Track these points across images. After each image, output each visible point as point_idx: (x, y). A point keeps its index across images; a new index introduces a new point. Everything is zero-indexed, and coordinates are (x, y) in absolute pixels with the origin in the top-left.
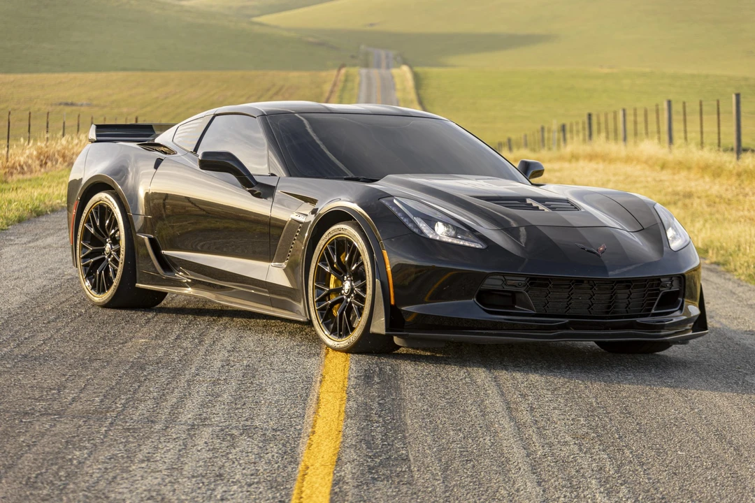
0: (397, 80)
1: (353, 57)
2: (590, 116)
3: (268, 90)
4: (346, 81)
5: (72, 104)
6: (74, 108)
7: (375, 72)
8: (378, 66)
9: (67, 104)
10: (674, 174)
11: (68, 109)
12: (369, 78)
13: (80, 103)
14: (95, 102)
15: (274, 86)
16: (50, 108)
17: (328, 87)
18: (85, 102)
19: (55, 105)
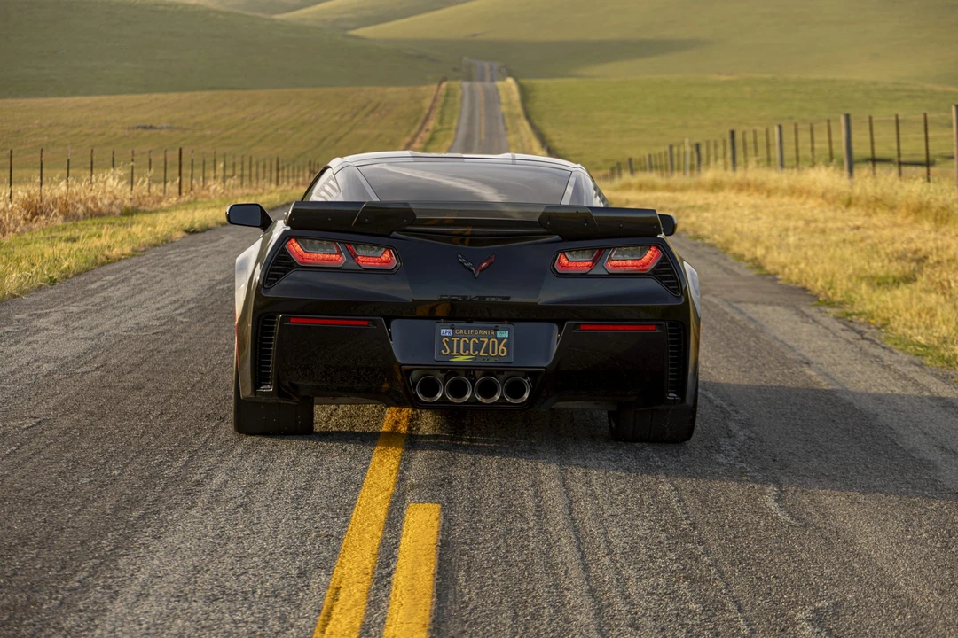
0: (502, 93)
1: (455, 70)
2: (733, 133)
3: (364, 107)
4: (447, 95)
5: (151, 127)
6: (153, 131)
7: (478, 85)
8: (482, 79)
9: (145, 128)
11: (146, 133)
12: (472, 92)
13: (159, 126)
14: (176, 125)
15: (370, 102)
16: (126, 133)
17: (427, 103)
18: (165, 125)
19: (133, 128)
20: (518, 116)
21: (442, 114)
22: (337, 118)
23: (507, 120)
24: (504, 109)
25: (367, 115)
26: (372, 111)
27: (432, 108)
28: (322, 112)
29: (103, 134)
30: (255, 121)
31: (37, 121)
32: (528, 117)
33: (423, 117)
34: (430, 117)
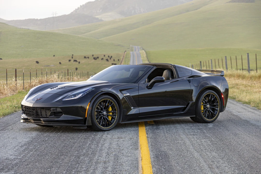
0: (141, 54)
1: (128, 48)
2: (201, 62)
4: (126, 55)
5: (49, 66)
8: (136, 51)
9: (47, 66)
10: (230, 78)
12: (133, 54)
14: (55, 65)
18: (52, 65)
19: (44, 66)
21: (125, 60)
24: (142, 59)
32: (148, 61)
33: (121, 61)
34: (123, 61)
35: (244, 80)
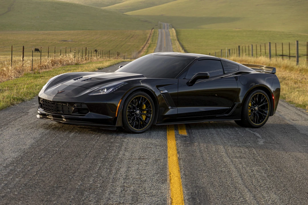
0: (171, 33)
2: (239, 47)
3: (129, 36)
4: (154, 33)
5: (66, 41)
6: (66, 42)
7: (163, 30)
9: (64, 41)
11: (65, 42)
12: (161, 32)
13: (68, 41)
14: (73, 40)
15: (131, 35)
16: (59, 42)
17: (148, 35)
18: (70, 40)
19: (60, 41)
20: (175, 40)
21: (153, 39)
22: (121, 39)
23: (172, 41)
24: (171, 38)
25: (130, 39)
26: (132, 37)
27: (149, 37)
28: (117, 37)
29: (52, 43)
30: (97, 40)
31: (32, 38)
32: (178, 40)
33: (147, 39)
34: (149, 40)
35: (292, 72)
